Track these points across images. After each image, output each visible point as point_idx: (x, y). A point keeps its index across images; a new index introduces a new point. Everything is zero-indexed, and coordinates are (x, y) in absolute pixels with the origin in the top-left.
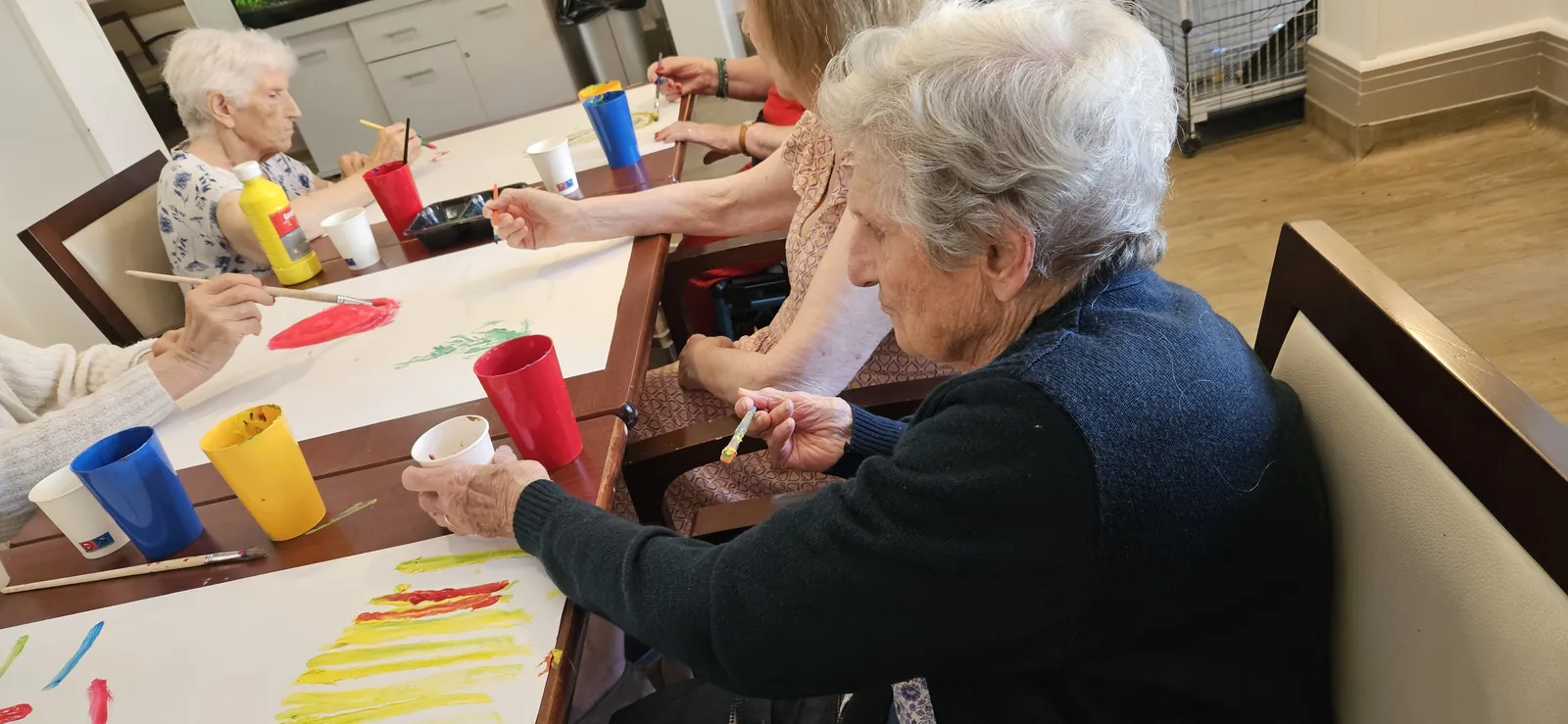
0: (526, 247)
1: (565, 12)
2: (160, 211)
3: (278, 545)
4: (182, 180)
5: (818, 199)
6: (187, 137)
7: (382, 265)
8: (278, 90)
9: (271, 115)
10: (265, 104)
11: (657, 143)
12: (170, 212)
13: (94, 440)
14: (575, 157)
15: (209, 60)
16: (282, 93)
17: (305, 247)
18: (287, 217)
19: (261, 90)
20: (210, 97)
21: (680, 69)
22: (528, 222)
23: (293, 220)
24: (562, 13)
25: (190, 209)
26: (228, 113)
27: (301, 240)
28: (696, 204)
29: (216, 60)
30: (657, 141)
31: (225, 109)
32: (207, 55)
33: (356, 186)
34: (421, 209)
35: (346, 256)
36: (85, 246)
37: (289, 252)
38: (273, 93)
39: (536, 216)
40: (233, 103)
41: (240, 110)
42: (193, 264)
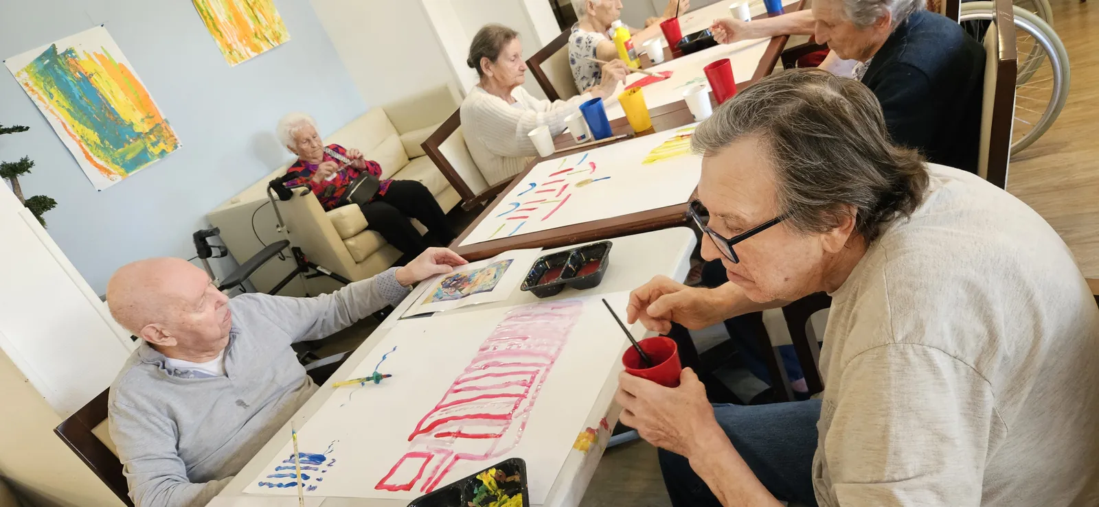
0: (725, 43)
2: (570, 55)
3: (636, 133)
4: (579, 40)
6: (577, 20)
7: (665, 61)
9: (610, 8)
12: (574, 55)
13: (585, 101)
14: (751, 12)
17: (635, 56)
18: (630, 43)
20: (586, 3)
22: (726, 32)
23: (632, 44)
25: (584, 52)
26: (593, 9)
27: (634, 53)
28: (800, 20)
31: (592, 7)
33: (656, 29)
34: (681, 38)
35: (651, 58)
36: (545, 67)
37: (630, 57)
39: (730, 30)
40: (595, 5)
41: (598, 7)
42: (583, 78)
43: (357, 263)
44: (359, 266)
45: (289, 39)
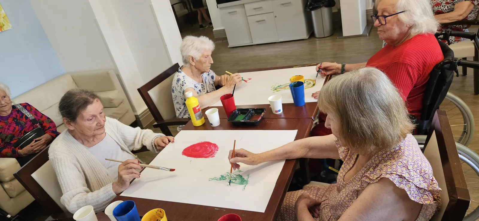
1: (308, 7)
4: (178, 80)
5: (351, 166)
8: (208, 56)
9: (205, 63)
10: (203, 60)
11: (312, 98)
12: (175, 88)
15: (191, 47)
16: (209, 56)
18: (197, 108)
19: (203, 56)
20: (189, 57)
21: (328, 67)
23: (199, 109)
24: (307, 7)
25: (179, 89)
26: (193, 62)
27: (200, 115)
29: (193, 47)
30: (313, 97)
32: (190, 45)
37: (196, 118)
38: (206, 57)
40: (195, 59)
41: (197, 61)
42: (177, 103)
43: (11, 198)
44: (12, 200)
45: (9, 28)
